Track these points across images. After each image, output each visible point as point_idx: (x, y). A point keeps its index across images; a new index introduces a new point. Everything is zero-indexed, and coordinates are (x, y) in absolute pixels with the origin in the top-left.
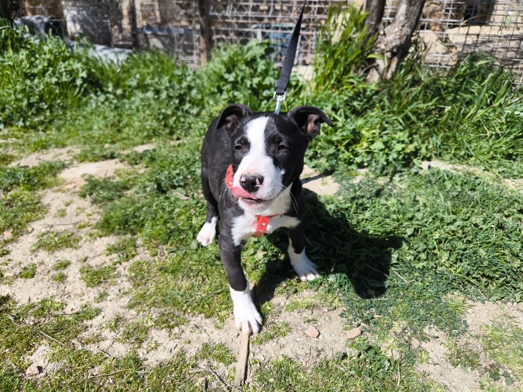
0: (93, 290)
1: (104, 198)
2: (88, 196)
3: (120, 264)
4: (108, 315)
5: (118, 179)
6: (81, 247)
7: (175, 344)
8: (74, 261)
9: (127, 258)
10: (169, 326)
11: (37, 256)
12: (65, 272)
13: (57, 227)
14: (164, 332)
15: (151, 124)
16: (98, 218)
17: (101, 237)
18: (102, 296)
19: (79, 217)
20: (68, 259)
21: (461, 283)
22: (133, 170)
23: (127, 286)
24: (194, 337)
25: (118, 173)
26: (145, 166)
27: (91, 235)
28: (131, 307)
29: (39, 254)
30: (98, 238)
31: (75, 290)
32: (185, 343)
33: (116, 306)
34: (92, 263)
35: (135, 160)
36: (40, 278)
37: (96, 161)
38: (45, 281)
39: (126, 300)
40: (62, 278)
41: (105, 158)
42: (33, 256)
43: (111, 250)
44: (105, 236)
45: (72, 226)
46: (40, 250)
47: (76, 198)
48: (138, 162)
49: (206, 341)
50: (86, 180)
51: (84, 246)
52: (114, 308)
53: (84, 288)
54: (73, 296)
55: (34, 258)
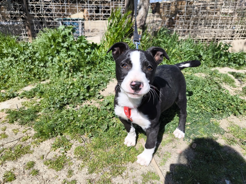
3: (66, 152)
4: (82, 181)
7: (129, 181)
9: (69, 148)
10: (120, 174)
11: (6, 166)
12: (35, 168)
13: (7, 145)
14: (119, 177)
16: (33, 132)
17: (42, 142)
18: (70, 173)
19: (17, 135)
20: (31, 160)
23: (80, 162)
24: (134, 173)
25: (24, 104)
26: (39, 97)
27: (36, 142)
28: (91, 172)
36: (21, 178)
37: (4, 101)
38: (26, 178)
39: (86, 170)
40: (37, 172)
41: (9, 98)
43: (55, 147)
45: (17, 141)
46: (6, 161)
47: (7, 125)
48: (33, 96)
49: (141, 173)
50: (6, 113)
51: (35, 150)
52: (82, 177)
53: (56, 173)
54: (51, 180)
55: (5, 168)
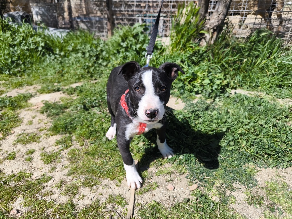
0: (48, 166)
1: (54, 114)
2: (45, 113)
3: (63, 151)
4: (56, 179)
5: (62, 103)
6: (41, 141)
7: (94, 196)
8: (37, 149)
9: (67, 147)
10: (90, 186)
11: (16, 147)
12: (32, 156)
13: (28, 130)
14: (88, 189)
15: (80, 71)
16: (50, 125)
17: (52, 135)
18: (53, 169)
19: (40, 125)
20: (34, 149)
21: (254, 158)
22: (70, 97)
23: (67, 163)
24: (104, 191)
25: (62, 99)
26: (77, 95)
27: (47, 135)
28: (69, 175)
29: (18, 146)
30: (51, 136)
31: (38, 166)
32: (99, 195)
33: (61, 175)
34: (47, 150)
35: (72, 92)
36: (18, 160)
37: (49, 93)
38: (21, 161)
39: (66, 171)
40: (31, 159)
41: (54, 91)
42: (14, 147)
43: (58, 143)
44: (55, 135)
45: (36, 130)
46: (18, 144)
47: (39, 114)
48: (73, 93)
49: (111, 193)
50: (44, 104)
51: (43, 141)
52: (60, 176)
53: (43, 165)
54: (36, 170)
55: (15, 148)
